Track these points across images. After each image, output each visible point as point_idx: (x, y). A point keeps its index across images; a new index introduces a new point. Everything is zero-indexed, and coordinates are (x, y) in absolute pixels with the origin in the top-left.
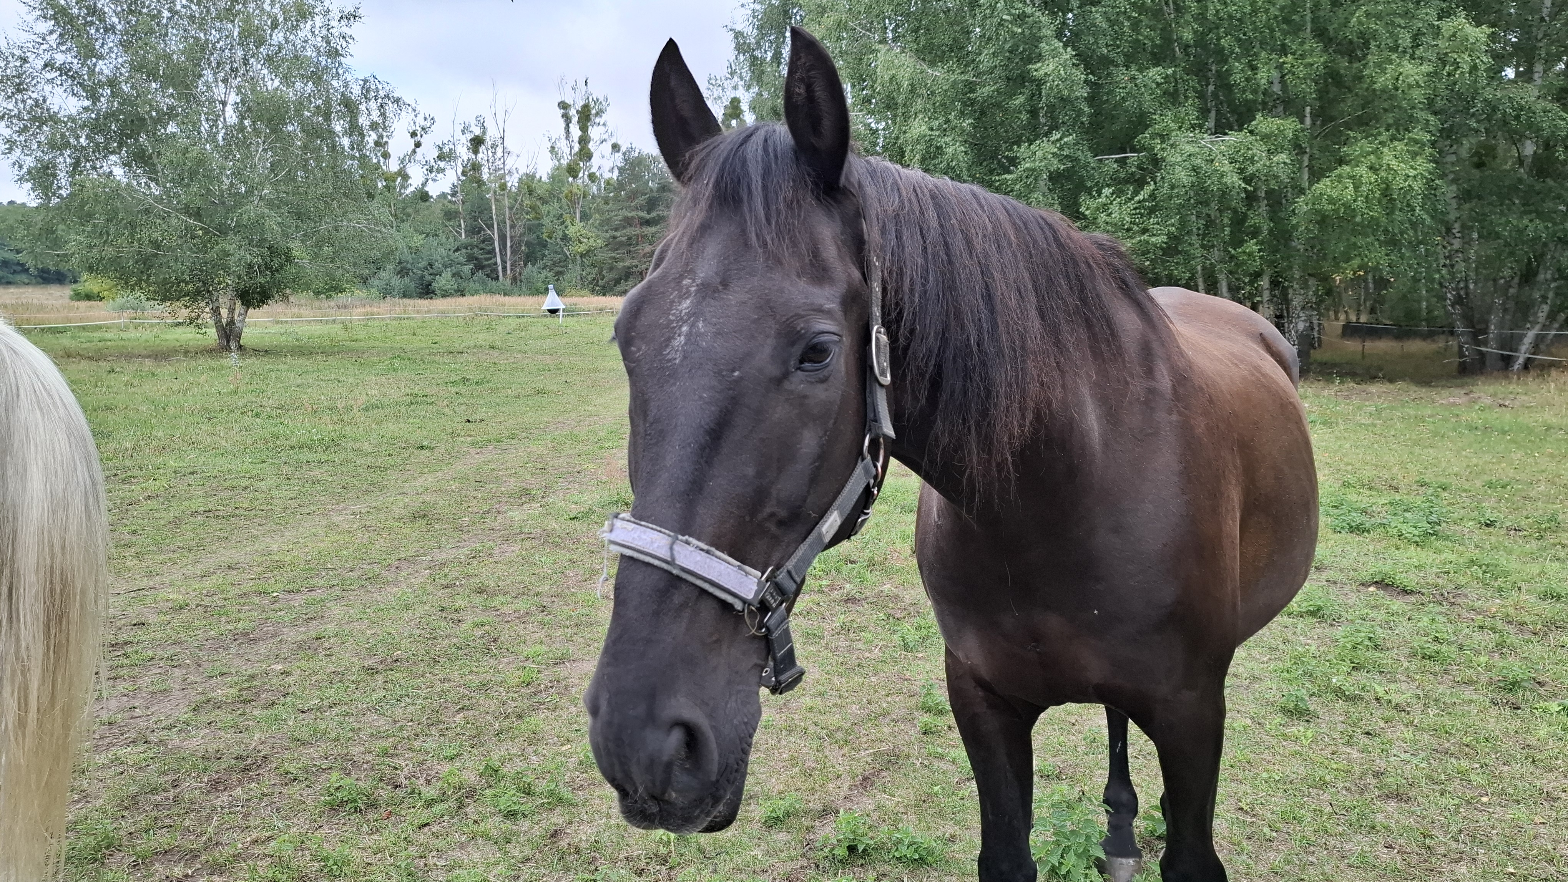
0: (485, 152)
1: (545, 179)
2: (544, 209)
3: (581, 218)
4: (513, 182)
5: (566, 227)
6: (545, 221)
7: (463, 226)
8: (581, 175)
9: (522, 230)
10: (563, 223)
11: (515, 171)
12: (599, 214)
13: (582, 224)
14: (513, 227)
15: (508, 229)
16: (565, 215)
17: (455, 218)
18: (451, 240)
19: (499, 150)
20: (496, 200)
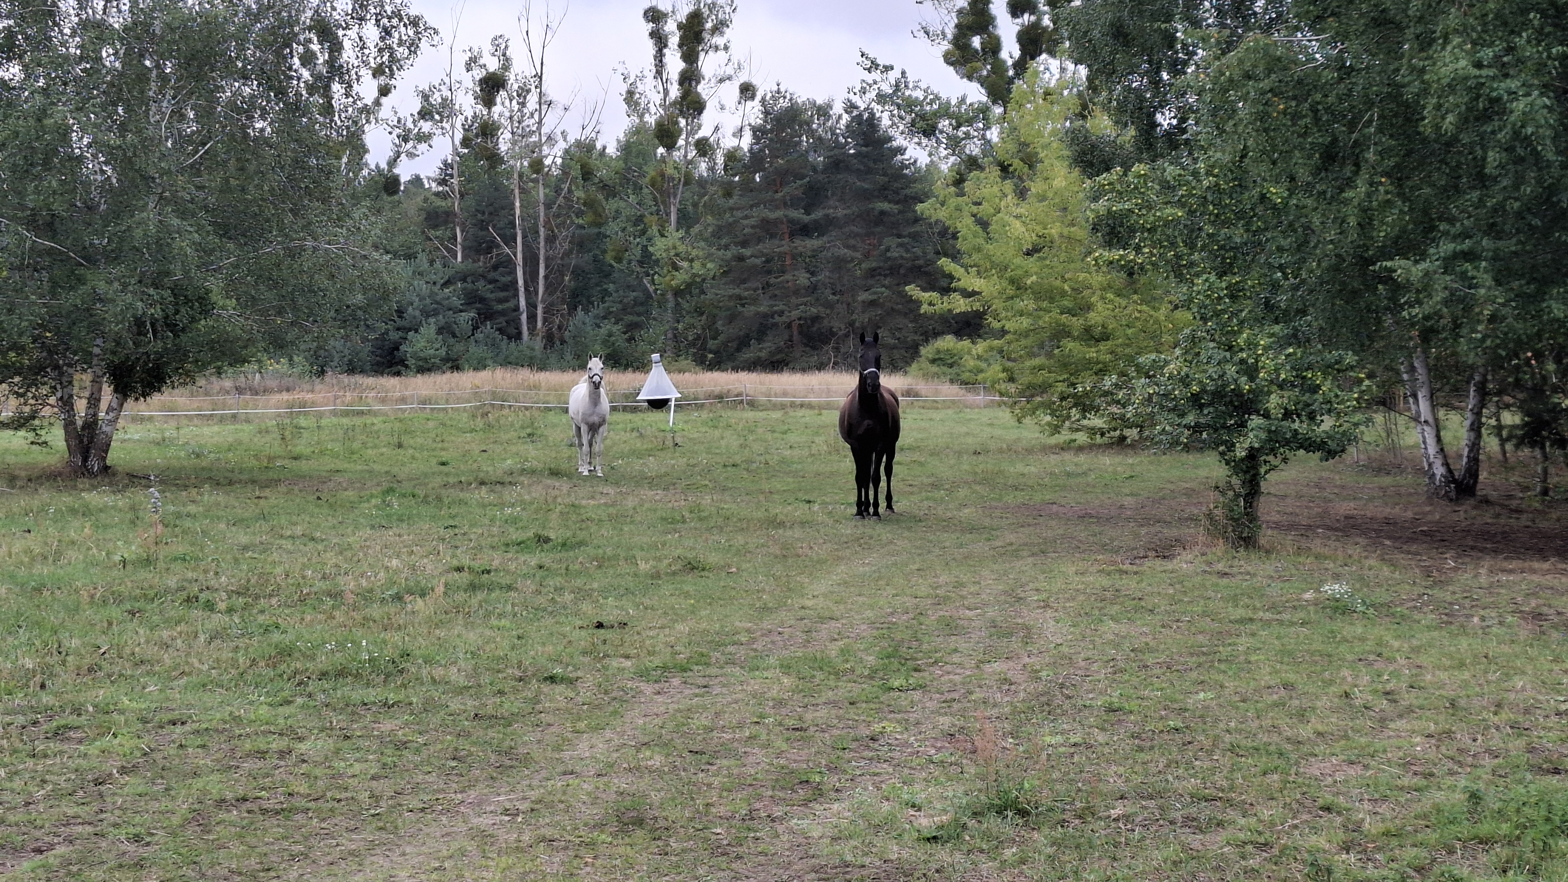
0: (507, 102)
1: (612, 150)
2: (611, 205)
3: (678, 222)
4: (553, 157)
5: (649, 239)
6: (612, 228)
7: (459, 239)
8: (681, 142)
9: (566, 246)
10: (643, 232)
11: (559, 137)
12: (713, 214)
13: (681, 233)
14: (551, 240)
15: (542, 244)
16: (648, 218)
17: (446, 222)
18: (438, 265)
19: (532, 101)
20: (523, 191)
